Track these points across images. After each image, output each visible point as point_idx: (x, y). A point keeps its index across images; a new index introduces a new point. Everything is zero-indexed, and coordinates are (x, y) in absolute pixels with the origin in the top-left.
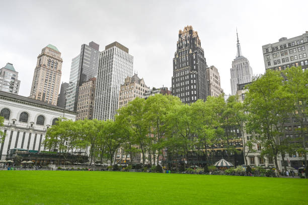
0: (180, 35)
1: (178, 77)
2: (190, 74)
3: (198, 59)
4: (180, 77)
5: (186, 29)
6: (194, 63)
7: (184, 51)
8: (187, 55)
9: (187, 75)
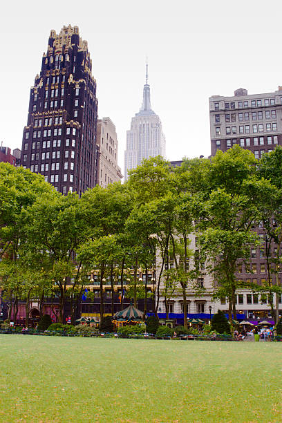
0: (51, 41)
1: (38, 130)
2: (64, 127)
3: (85, 99)
4: (43, 129)
5: (66, 30)
6: (76, 105)
7: (56, 76)
8: (63, 86)
9: (58, 127)
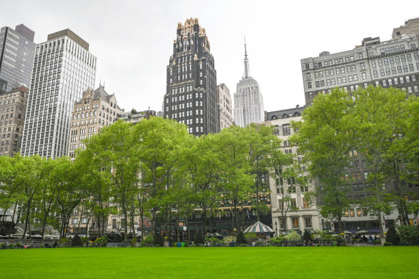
0: (179, 31)
1: (174, 96)
2: (194, 93)
3: (207, 71)
4: (178, 95)
5: (188, 22)
6: (201, 76)
7: (185, 56)
8: (190, 63)
9: (190, 93)
